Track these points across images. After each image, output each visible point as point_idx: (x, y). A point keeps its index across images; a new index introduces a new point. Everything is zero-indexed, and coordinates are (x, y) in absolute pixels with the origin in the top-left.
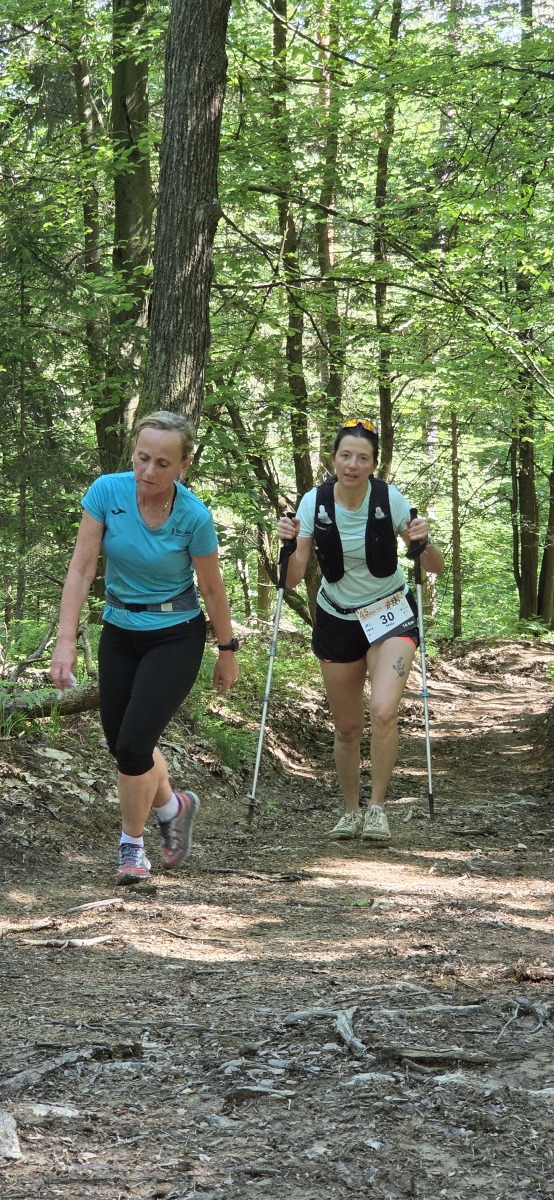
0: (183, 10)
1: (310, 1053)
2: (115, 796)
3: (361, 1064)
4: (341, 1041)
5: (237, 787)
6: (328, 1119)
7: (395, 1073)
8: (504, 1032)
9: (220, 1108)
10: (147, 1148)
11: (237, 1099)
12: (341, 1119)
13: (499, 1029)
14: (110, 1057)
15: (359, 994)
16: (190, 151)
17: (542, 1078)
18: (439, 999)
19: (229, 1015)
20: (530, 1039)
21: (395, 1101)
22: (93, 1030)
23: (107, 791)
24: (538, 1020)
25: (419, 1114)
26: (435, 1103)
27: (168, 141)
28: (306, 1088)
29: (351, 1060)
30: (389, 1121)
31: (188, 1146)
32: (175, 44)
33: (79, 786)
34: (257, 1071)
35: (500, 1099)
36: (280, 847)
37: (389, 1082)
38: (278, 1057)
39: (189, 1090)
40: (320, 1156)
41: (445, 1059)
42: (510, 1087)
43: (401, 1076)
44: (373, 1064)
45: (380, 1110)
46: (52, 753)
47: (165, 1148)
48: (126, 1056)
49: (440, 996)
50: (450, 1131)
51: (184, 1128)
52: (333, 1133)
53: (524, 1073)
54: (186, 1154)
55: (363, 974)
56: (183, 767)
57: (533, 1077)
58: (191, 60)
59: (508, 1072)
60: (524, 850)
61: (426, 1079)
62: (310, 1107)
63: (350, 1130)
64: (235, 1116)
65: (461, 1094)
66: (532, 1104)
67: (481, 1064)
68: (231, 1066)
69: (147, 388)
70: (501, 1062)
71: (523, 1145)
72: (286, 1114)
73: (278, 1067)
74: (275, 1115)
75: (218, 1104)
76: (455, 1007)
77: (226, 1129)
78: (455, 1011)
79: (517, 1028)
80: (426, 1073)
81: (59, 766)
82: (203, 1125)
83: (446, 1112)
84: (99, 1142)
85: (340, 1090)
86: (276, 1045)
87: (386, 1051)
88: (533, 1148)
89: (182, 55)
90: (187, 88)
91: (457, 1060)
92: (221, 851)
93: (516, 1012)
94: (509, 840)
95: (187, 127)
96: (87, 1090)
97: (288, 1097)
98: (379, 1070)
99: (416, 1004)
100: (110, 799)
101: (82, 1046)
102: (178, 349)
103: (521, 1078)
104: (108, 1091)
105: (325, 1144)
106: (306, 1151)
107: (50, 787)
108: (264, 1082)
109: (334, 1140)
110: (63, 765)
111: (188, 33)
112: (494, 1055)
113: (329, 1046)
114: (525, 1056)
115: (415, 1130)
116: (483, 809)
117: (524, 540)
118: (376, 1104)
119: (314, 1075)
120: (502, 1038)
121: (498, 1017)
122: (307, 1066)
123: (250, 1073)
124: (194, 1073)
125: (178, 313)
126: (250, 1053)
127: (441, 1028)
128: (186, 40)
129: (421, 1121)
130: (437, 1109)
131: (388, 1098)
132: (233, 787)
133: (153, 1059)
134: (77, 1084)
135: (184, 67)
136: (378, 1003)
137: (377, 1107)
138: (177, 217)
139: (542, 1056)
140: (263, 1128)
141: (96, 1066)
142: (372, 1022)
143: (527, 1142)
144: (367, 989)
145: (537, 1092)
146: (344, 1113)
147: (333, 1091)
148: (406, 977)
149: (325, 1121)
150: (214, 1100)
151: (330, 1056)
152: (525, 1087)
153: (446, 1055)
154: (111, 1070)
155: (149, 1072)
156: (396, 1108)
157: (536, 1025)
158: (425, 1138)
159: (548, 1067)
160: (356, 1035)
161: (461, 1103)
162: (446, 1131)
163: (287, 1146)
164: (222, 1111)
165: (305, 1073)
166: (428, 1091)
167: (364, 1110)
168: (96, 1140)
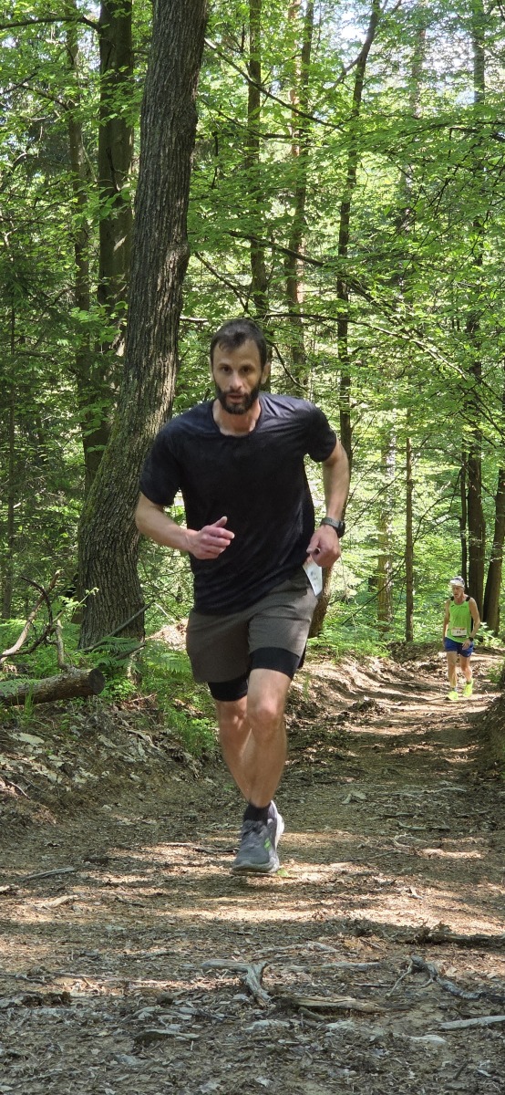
0: (157, 71)
1: (221, 1003)
2: (81, 777)
3: (262, 1012)
4: (249, 991)
5: (197, 771)
6: (225, 1059)
7: (291, 1020)
8: (397, 987)
9: (131, 1049)
10: (59, 1082)
11: (145, 1041)
12: (237, 1059)
13: (393, 983)
14: (40, 1004)
15: (275, 952)
16: (162, 198)
17: (426, 1026)
18: (344, 957)
19: (156, 970)
20: (420, 992)
21: (287, 1044)
22: (31, 982)
23: (74, 772)
24: (429, 977)
25: (308, 1056)
26: (323, 1046)
27: (143, 188)
28: (209, 1032)
29: (256, 1008)
30: (280, 1061)
31: (97, 1081)
32: (151, 102)
33: (48, 767)
34: (167, 1016)
35: (384, 1044)
36: (226, 825)
37: (285, 1027)
38: (192, 1006)
39: (103, 1033)
40: (213, 1091)
41: (338, 1008)
42: (396, 1034)
43: (296, 1023)
44: (274, 1012)
45: (272, 1052)
46: (26, 737)
47: (75, 1083)
48: (55, 1003)
49: (346, 955)
50: (335, 1071)
51: (95, 1065)
52: (228, 1071)
53: (410, 1021)
54: (94, 1088)
55: (283, 935)
56: (146, 752)
57: (417, 1026)
58: (164, 116)
59: (395, 1021)
60: (448, 830)
61: (319, 1025)
62: (211, 1048)
63: (244, 1069)
64: (141, 1055)
65: (349, 1039)
66: (413, 1048)
67: (371, 1013)
68: (145, 1013)
69: (121, 410)
70: (388, 1012)
71: (399, 1084)
72: (187, 1054)
73: (188, 1014)
74: (178, 1055)
75: (128, 1045)
76: (354, 964)
77: (133, 1066)
78: (356, 967)
79: (410, 983)
80: (320, 1021)
81: (31, 749)
82: (114, 1062)
83: (332, 1054)
84: (17, 1077)
85: (241, 1034)
86: (192, 995)
87: (285, 1001)
88: (407, 1086)
89: (156, 111)
90: (160, 141)
91: (349, 1009)
92: (173, 827)
93: (409, 969)
94: (436, 821)
95: (160, 176)
96: (13, 1032)
97: (191, 1039)
98: (277, 1017)
99: (323, 962)
100: (77, 780)
101: (15, 993)
102: (150, 376)
103: (406, 1027)
104: (32, 1033)
105: (219, 1080)
106: (201, 1087)
107: (21, 767)
108: (172, 1026)
109: (228, 1077)
110: (35, 748)
111: (162, 91)
112: (384, 1006)
113: (237, 997)
114: (412, 1007)
115: (301, 1070)
116: (416, 794)
117: (473, 554)
118: (269, 1046)
119: (221, 1022)
120: (395, 992)
121: (394, 973)
122: (214, 1013)
123: (161, 1018)
124: (112, 1018)
125: (149, 343)
126: (166, 1002)
127: (342, 982)
128: (160, 97)
129: (309, 1062)
130: (325, 1051)
131: (281, 1041)
132: (193, 772)
133: (79, 1006)
134: (6, 1027)
135: (158, 122)
136: (290, 960)
137: (269, 1049)
138: (150, 257)
139: (427, 1007)
140: (167, 1066)
141: (25, 1012)
142: (280, 977)
143: (403, 1082)
144: (283, 948)
145: (417, 1038)
146: (240, 1054)
147: (234, 1034)
148: (321, 938)
149: (223, 1061)
150: (126, 1042)
151: (238, 1005)
152: (410, 1034)
153: (339, 1005)
154: (39, 1016)
155: (72, 1016)
156: (288, 1051)
157: (427, 980)
158: (310, 1076)
159: (432, 1017)
160: (264, 989)
161: (348, 1047)
162: (330, 1071)
163: (185, 1082)
164: (132, 1052)
165: (210, 1019)
166: (319, 1036)
167: (258, 1051)
168: (15, 1075)
